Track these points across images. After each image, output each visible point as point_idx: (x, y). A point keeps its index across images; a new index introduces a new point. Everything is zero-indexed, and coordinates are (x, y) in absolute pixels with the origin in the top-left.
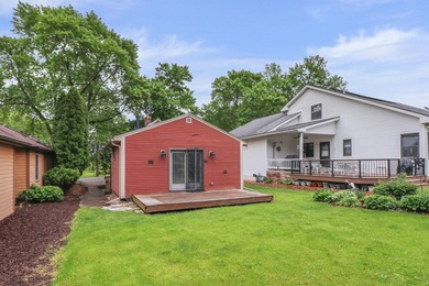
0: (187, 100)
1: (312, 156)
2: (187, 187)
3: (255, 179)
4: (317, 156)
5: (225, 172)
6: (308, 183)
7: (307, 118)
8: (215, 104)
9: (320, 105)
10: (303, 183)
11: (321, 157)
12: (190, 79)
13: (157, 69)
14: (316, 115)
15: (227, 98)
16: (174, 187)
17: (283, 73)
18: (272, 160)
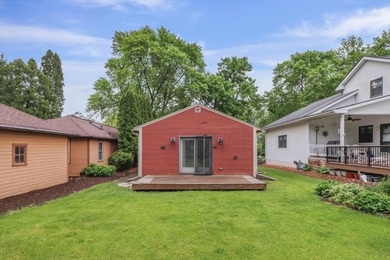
0: (248, 89)
1: (372, 141)
2: (196, 171)
3: (295, 166)
4: (376, 141)
5: (235, 158)
6: (344, 173)
7: (365, 95)
8: (278, 90)
9: (381, 79)
10: (338, 173)
11: (382, 142)
12: (250, 68)
13: (219, 65)
14: (376, 90)
15: (293, 82)
16: (184, 170)
17: (364, 46)
18: (315, 146)
